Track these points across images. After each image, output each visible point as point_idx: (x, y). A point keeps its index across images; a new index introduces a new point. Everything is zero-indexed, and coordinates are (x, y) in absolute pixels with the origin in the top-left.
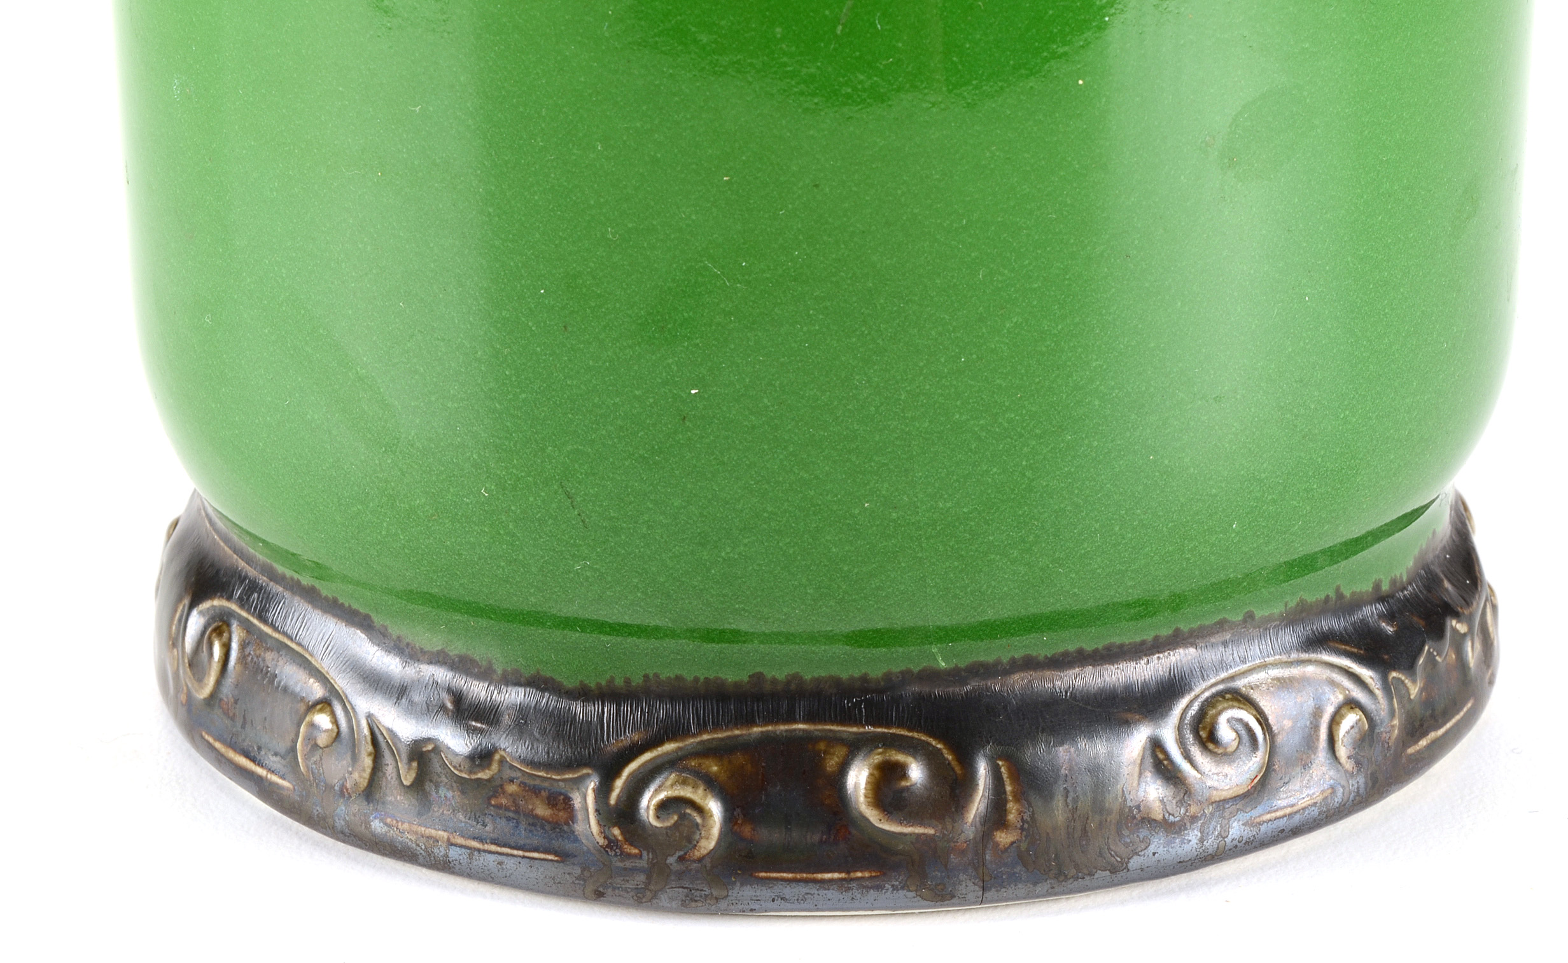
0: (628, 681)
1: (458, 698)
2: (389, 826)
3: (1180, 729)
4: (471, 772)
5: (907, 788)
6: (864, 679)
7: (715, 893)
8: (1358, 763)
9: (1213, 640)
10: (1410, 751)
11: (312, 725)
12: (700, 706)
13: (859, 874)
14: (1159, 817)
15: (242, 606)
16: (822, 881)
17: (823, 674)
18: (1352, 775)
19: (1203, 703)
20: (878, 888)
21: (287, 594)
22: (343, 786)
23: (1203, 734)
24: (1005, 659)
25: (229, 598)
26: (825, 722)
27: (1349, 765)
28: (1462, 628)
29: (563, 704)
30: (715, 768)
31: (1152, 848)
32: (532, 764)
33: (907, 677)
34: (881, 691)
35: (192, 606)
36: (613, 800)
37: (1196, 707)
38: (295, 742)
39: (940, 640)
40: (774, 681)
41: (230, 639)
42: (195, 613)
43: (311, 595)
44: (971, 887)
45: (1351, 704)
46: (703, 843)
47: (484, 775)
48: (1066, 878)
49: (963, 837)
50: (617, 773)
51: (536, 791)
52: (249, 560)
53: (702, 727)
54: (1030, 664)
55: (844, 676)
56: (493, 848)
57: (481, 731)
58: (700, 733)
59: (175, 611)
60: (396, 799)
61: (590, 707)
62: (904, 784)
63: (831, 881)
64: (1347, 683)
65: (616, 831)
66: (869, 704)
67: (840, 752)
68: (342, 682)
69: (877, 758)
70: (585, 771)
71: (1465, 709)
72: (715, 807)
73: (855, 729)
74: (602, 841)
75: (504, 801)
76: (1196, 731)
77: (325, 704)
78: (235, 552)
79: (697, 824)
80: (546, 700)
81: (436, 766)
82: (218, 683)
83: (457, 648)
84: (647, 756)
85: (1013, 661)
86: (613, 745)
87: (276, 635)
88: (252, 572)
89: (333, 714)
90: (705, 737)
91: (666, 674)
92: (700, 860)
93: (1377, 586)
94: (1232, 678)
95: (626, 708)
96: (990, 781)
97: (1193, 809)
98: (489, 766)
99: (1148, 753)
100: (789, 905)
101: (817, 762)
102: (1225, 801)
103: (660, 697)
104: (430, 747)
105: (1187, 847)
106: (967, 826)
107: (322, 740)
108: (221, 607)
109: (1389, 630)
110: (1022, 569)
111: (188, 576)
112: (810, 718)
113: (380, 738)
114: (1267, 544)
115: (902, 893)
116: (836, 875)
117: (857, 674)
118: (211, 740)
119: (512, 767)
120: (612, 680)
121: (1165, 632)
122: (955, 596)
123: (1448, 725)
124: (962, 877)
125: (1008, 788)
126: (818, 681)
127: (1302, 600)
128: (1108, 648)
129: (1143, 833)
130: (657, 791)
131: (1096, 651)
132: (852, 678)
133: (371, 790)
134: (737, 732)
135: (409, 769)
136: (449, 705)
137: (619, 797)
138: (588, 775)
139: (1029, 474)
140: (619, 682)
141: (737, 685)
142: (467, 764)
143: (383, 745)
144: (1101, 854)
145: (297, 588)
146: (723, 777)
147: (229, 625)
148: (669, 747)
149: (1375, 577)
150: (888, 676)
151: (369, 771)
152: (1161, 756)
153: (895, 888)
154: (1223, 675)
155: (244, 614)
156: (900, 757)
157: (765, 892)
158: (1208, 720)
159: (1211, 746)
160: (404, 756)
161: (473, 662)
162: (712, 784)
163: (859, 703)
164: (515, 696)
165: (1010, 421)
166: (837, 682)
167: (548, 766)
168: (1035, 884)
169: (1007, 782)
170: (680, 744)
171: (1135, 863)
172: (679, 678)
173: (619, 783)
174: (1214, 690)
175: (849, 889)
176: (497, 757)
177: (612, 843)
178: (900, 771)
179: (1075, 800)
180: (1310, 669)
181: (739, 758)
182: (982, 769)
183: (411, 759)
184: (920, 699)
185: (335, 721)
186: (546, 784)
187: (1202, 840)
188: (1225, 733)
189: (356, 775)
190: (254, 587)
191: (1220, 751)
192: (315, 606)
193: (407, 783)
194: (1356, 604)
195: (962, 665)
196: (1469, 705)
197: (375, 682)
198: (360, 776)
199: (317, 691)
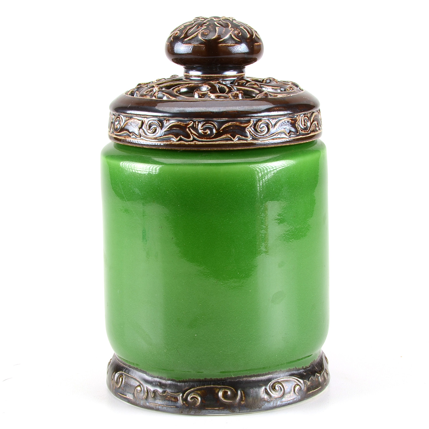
0: (186, 379)
1: (160, 383)
2: (149, 404)
3: (269, 387)
4: (162, 394)
5: (228, 395)
6: (221, 379)
7: (199, 411)
8: (299, 394)
9: (275, 374)
10: (308, 393)
11: (137, 390)
12: (197, 383)
13: (221, 408)
14: (266, 400)
15: (125, 372)
16: (215, 409)
17: (215, 378)
18: (298, 396)
19: (273, 383)
20: (224, 410)
21: (133, 370)
22: (142, 398)
23: (273, 388)
24: (243, 376)
25: (122, 371)
26: (216, 385)
27: (297, 394)
28: (318, 375)
29: (176, 383)
30: (199, 392)
31: (265, 405)
32: (172, 392)
33: (228, 378)
34: (224, 380)
35: (116, 373)
36: (184, 397)
37: (272, 383)
38: (134, 392)
39: (232, 372)
40: (208, 379)
41: (123, 378)
42: (116, 374)
43: (137, 369)
44: (238, 410)
45: (298, 385)
46: (197, 404)
47: (164, 395)
48: (252, 409)
49: (236, 403)
50: (185, 393)
51: (172, 397)
52: (126, 365)
53: (197, 386)
54: (246, 377)
55: (218, 378)
56: (166, 406)
57: (164, 388)
58: (197, 387)
59: (113, 374)
60: (150, 400)
61: (180, 384)
62: (227, 394)
63: (217, 409)
64: (297, 381)
65: (184, 402)
66: (222, 382)
67: (218, 390)
68: (142, 382)
69: (223, 391)
70: (180, 393)
71: (319, 388)
72: (199, 399)
73: (220, 386)
74: (182, 404)
75: (167, 399)
76: (272, 387)
77: (139, 386)
78: (123, 364)
79: (197, 401)
80: (174, 383)
81: (157, 394)
82: (121, 384)
83: (160, 376)
84: (189, 391)
85: (244, 376)
86: (184, 389)
87: (131, 376)
88: (126, 367)
89: (141, 387)
90: (198, 388)
91: (192, 378)
92: (197, 406)
93: (303, 367)
94: (278, 380)
95: (186, 384)
96: (240, 394)
97: (272, 399)
98: (165, 393)
99: (264, 390)
100: (210, 413)
101: (214, 391)
102: (277, 398)
103: (191, 382)
104: (156, 391)
105: (271, 405)
106: (237, 401)
107: (139, 391)
108: (121, 373)
109: (305, 374)
110: (244, 362)
111: (115, 369)
112: (213, 385)
113: (148, 390)
114: (282, 359)
115: (227, 411)
116: (217, 408)
117: (220, 378)
118: (119, 394)
119: (169, 393)
120: (184, 379)
121: (267, 372)
122: (234, 366)
123: (316, 390)
124: (236, 408)
125: (243, 395)
126: (215, 379)
127: (289, 369)
128: (258, 374)
129: (264, 402)
130: (190, 396)
131: (256, 375)
132: (219, 378)
133: (147, 398)
134: (202, 387)
135: (153, 394)
136: (159, 384)
137: (185, 397)
138: (180, 394)
139: (244, 347)
140: (185, 380)
141: (202, 380)
142: (162, 393)
143: (149, 391)
144: (257, 406)
145: (134, 368)
146: (200, 394)
147: (123, 375)
148: (192, 389)
149: (302, 366)
150: (225, 378)
151: (146, 395)
152: (266, 391)
153: (226, 410)
154: (277, 379)
155: (125, 373)
156: (227, 390)
157: (207, 411)
158: (274, 386)
159: (274, 390)
160: (152, 393)
161: (163, 378)
162: (199, 395)
163: (220, 382)
164: (169, 382)
165: (241, 339)
166: (217, 379)
167: (174, 393)
168: (247, 410)
169: (243, 394)
170: (194, 389)
171: (263, 407)
172: (194, 379)
173: (185, 395)
174: (275, 381)
175: (219, 410)
176: (166, 392)
177: (184, 404)
178: (227, 392)
179: (253, 397)
180: (291, 379)
181: (203, 391)
182: (239, 392)
183: (153, 393)
184: (230, 382)
185: (141, 388)
186: (174, 396)
187: (273, 404)
188: (277, 388)
189: (144, 396)
190: (127, 369)
191: (276, 390)
192: (137, 371)
193: (152, 397)
194: (299, 370)
195: (236, 377)
196: (320, 387)
197: (147, 382)
198: (145, 396)
199: (138, 384)
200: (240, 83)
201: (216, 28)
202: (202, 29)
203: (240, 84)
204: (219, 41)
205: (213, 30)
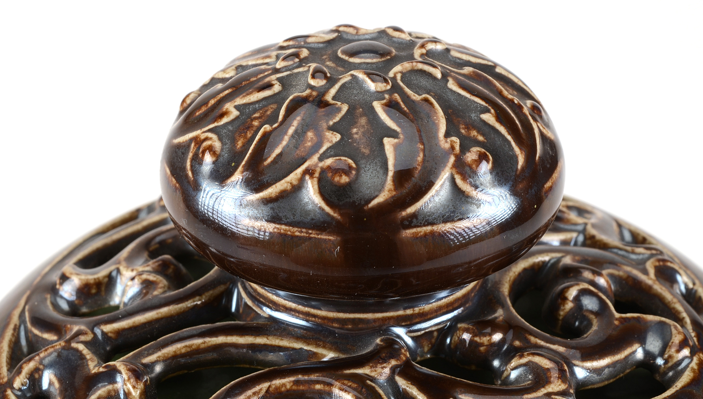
200: (482, 345)
201: (386, 140)
202: (321, 151)
203: (482, 349)
204: (404, 213)
205: (371, 151)
